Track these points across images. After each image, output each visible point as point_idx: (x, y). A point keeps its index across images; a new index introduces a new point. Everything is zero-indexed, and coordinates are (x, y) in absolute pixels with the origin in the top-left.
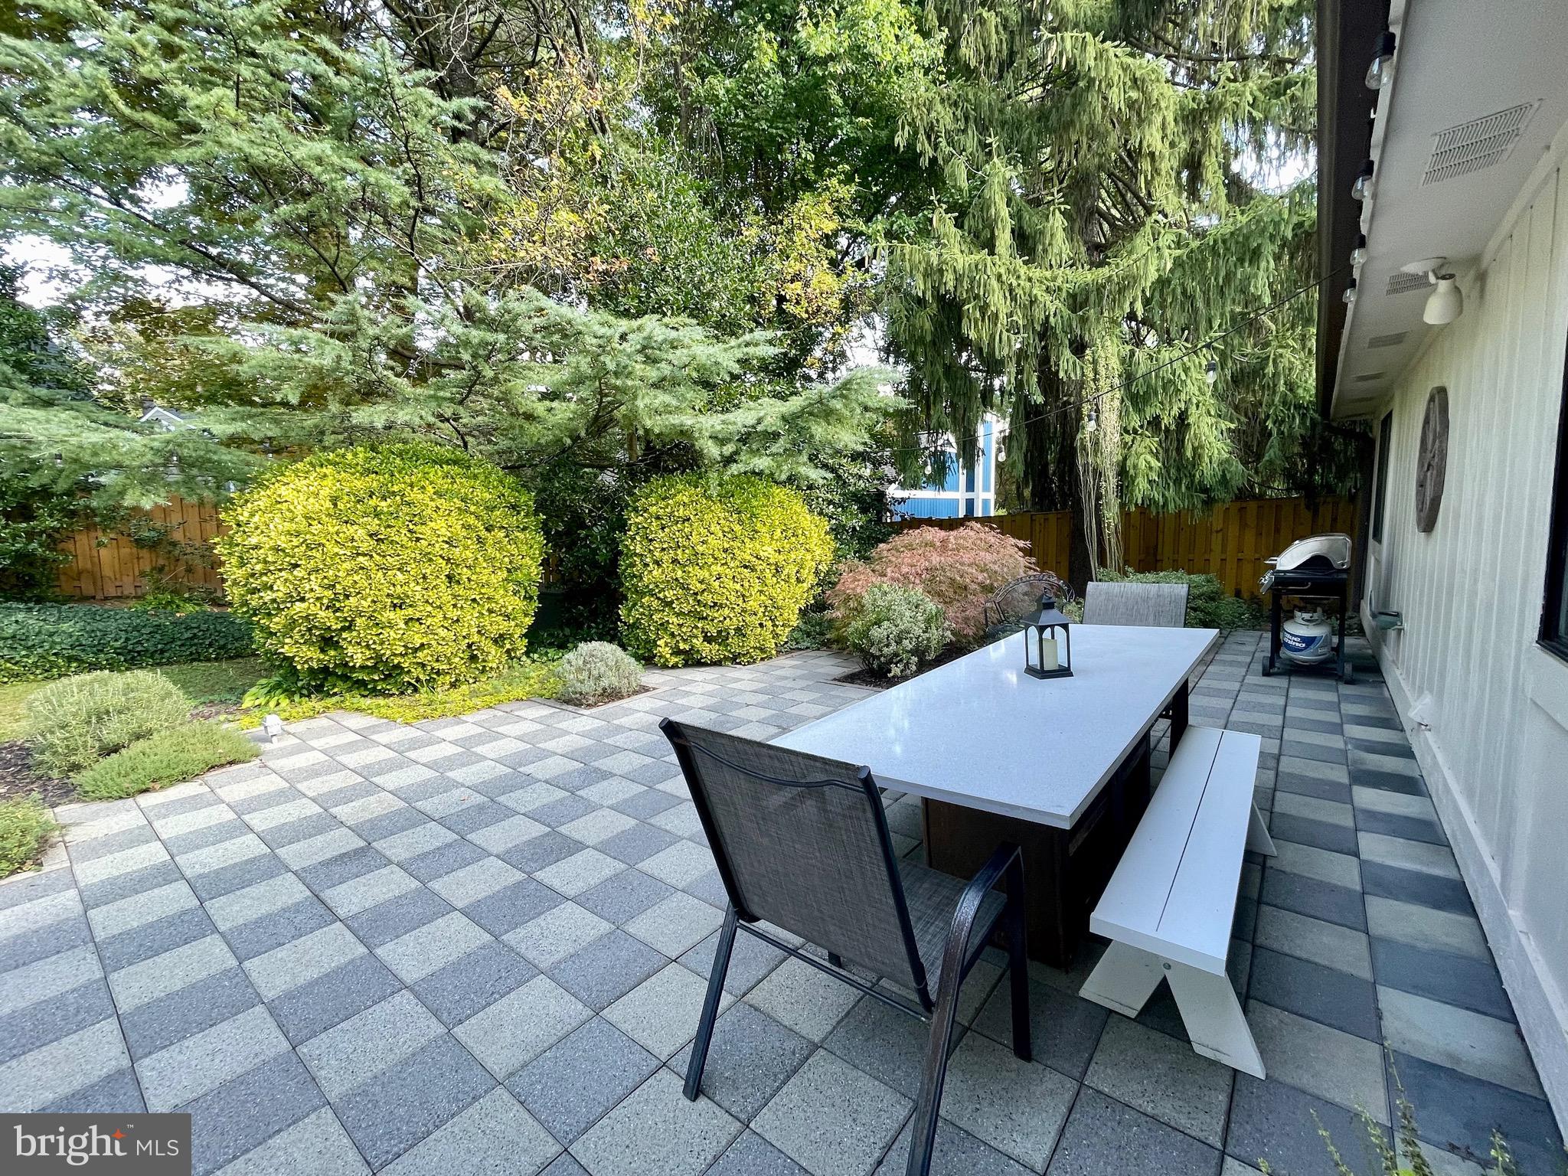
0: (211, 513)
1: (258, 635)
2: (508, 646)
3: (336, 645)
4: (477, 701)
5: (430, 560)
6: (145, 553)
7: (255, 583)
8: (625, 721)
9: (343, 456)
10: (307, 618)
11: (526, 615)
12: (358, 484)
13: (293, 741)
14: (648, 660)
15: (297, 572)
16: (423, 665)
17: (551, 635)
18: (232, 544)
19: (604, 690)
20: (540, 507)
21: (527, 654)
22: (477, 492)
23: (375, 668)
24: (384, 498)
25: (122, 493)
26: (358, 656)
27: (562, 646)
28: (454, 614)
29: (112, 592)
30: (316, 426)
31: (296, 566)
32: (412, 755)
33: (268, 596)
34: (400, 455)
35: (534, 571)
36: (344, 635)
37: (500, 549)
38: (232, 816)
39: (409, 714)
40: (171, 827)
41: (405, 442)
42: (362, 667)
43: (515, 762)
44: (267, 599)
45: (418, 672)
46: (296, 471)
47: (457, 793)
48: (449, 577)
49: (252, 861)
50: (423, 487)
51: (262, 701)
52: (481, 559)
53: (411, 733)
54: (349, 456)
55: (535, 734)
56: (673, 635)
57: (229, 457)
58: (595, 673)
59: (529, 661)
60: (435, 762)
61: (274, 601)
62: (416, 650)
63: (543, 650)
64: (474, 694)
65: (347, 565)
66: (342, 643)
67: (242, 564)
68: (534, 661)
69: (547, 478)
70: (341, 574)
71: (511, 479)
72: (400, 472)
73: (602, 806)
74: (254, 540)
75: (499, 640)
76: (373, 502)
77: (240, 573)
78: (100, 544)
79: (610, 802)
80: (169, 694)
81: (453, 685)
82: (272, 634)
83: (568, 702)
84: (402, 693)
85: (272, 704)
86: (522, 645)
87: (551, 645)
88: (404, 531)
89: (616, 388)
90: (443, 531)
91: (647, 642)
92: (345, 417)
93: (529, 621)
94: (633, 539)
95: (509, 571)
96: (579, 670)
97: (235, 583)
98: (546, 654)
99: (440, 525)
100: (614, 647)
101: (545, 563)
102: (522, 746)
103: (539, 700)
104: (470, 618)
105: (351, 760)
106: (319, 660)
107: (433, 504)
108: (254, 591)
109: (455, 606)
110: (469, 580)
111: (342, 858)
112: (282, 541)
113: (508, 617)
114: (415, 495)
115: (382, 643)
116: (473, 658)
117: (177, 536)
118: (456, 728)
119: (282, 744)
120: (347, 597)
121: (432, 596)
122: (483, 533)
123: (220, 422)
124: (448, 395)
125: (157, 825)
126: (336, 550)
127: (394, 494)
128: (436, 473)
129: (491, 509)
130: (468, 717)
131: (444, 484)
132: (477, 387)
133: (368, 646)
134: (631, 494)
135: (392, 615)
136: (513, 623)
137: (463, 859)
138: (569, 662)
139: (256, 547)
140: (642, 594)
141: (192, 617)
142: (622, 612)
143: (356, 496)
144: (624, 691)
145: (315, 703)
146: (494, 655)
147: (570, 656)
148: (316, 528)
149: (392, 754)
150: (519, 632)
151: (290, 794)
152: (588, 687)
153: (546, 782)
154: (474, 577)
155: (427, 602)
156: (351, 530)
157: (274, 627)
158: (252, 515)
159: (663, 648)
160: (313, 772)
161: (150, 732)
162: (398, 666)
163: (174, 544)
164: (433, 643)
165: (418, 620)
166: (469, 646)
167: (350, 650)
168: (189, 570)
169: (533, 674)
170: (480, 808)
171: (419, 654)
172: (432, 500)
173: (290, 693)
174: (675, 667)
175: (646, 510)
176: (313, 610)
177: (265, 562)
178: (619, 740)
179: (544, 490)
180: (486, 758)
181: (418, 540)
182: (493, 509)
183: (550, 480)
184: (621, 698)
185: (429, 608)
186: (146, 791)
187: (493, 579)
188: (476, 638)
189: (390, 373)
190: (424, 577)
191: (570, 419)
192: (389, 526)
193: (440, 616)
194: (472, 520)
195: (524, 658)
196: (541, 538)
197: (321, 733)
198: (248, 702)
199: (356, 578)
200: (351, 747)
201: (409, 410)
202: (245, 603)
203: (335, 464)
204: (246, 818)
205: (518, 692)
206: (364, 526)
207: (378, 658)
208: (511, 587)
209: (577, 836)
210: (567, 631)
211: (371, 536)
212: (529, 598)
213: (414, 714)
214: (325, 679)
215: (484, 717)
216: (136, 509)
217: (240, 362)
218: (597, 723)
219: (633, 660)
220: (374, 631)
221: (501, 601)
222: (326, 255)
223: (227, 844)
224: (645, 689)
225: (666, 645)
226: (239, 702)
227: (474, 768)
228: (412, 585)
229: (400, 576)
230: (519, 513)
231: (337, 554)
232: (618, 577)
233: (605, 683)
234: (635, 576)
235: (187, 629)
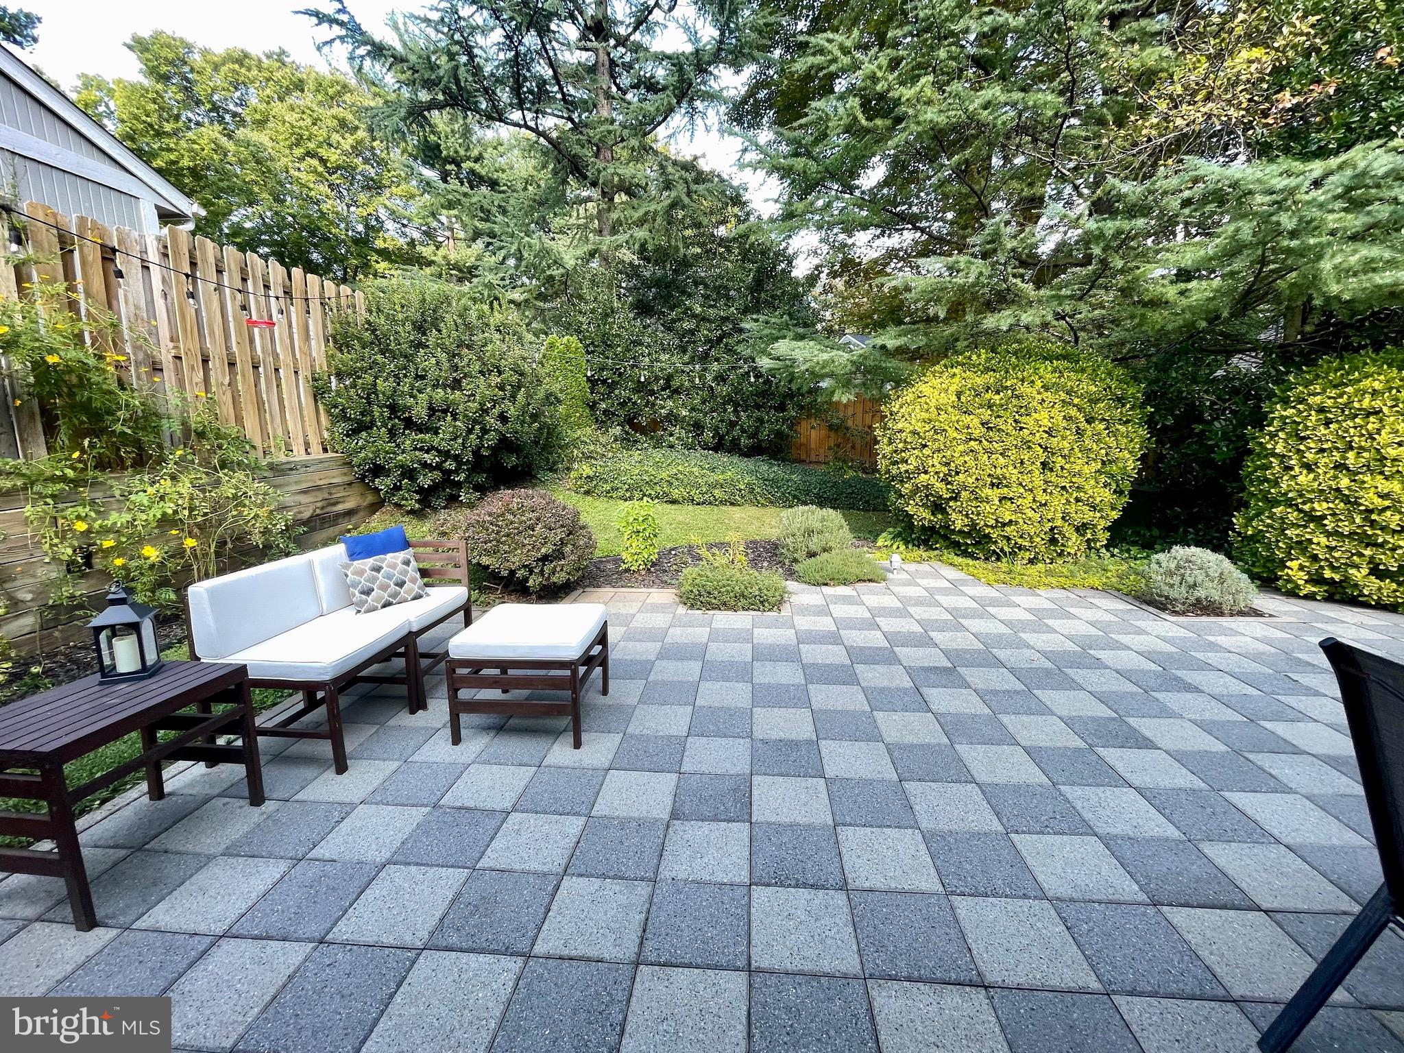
0: (874, 406)
1: (893, 496)
2: (1089, 536)
3: (943, 511)
4: (1053, 580)
5: (1029, 447)
6: (832, 434)
7: (896, 457)
8: (1222, 640)
9: (970, 358)
10: (926, 487)
11: (1113, 509)
12: (978, 380)
13: (905, 576)
14: (1268, 581)
15: (927, 451)
16: (1008, 539)
17: (1135, 533)
18: (885, 428)
19: (1198, 600)
20: (1149, 398)
21: (1107, 547)
22: (1084, 385)
23: (969, 534)
24: (998, 393)
25: (833, 392)
26: (959, 522)
27: (1149, 546)
28: (1042, 498)
29: (813, 458)
30: (952, 335)
31: (925, 446)
32: (992, 610)
33: (903, 467)
34: (1015, 353)
35: (1131, 465)
36: (951, 504)
37: (1098, 442)
38: (868, 615)
39: (992, 577)
40: (839, 610)
41: (1019, 342)
42: (961, 532)
43: (1087, 644)
44: (903, 469)
45: (1002, 543)
46: (933, 373)
47: (1027, 653)
48: (1044, 464)
49: (880, 649)
50: (1033, 382)
51: (889, 543)
52: (1077, 450)
53: (991, 593)
54: (974, 357)
55: (1109, 624)
56: (1315, 558)
57: (892, 364)
58: (1190, 580)
59: (1108, 554)
60: (1011, 622)
61: (907, 471)
62: (1004, 525)
63: (1125, 547)
64: (1049, 573)
65: (961, 448)
66: (948, 510)
67: (890, 443)
68: (1113, 556)
69: (1164, 367)
70: (956, 455)
71: (1120, 371)
72: (1014, 369)
73: (1181, 717)
74: (900, 426)
75: (1081, 529)
76: (988, 396)
77: (888, 449)
78: (813, 427)
79: (1193, 717)
80: (842, 527)
81: (1031, 561)
82: (901, 496)
83: (1149, 603)
84: (987, 559)
85: (895, 547)
86: (1103, 537)
87: (1134, 543)
88: (1010, 421)
89: (1289, 251)
90: (1046, 422)
91: (1271, 559)
92: (978, 323)
93: (1115, 515)
94: (1273, 436)
95: (1103, 463)
96: (1170, 573)
97: (884, 457)
98: (1128, 551)
99: (1043, 417)
100: (1222, 557)
101: (1143, 459)
102: (1093, 631)
103: (1116, 593)
104: (1058, 503)
105: (946, 601)
106: (930, 520)
107: (1039, 397)
108: (895, 463)
109: (1045, 491)
110: (1062, 468)
111: (935, 670)
112: (919, 427)
113: (1094, 508)
114: (1025, 389)
115: (978, 514)
116: (1053, 541)
117: (850, 423)
118: (1031, 598)
119: (899, 576)
120: (957, 473)
121: (1026, 479)
122: (1083, 425)
123: (890, 339)
124: (1069, 293)
125: (831, 607)
126: (955, 435)
127: (1006, 388)
128: (1046, 369)
129: (1094, 401)
130: (1042, 591)
131: (1051, 378)
132: (1101, 281)
133: (967, 516)
134: (1279, 381)
135: (989, 492)
136: (1098, 515)
137: (1029, 708)
138: (1158, 563)
139: (901, 431)
140: (1275, 503)
141: (853, 478)
142: (1238, 520)
143: (975, 390)
144: (1226, 609)
145: (921, 552)
146: (1074, 542)
147: (1161, 556)
148: (943, 416)
149: (975, 605)
150: (1103, 523)
151: (902, 613)
152: (1179, 593)
153: (1117, 672)
154: (1067, 466)
155: (1021, 484)
156: (967, 419)
157: (904, 491)
158: (901, 407)
159: (1295, 570)
160: (919, 602)
161: (831, 548)
162: (987, 536)
163: (847, 429)
164: (1021, 521)
165: (1011, 499)
166: (1052, 529)
167: (954, 516)
168: (853, 447)
169: (1110, 567)
170: (1048, 672)
171: (1007, 528)
172: (1039, 393)
173: (906, 543)
174: (1310, 597)
175: (1302, 401)
176: (933, 481)
177: (905, 442)
178: (1212, 657)
179: (1156, 381)
180: (1056, 632)
181: (1021, 428)
182: (1097, 401)
183: (1165, 371)
184: (1222, 614)
185: (1022, 490)
186: (826, 584)
187: (1086, 469)
188: (1059, 523)
189: (1018, 281)
190: (1022, 463)
191: (1209, 299)
192: (999, 416)
193: (1030, 498)
194: (1073, 412)
195: (1103, 550)
196: (1144, 432)
197: (926, 575)
198: (880, 543)
199: (967, 458)
200: (944, 591)
201: (1031, 312)
202: (888, 472)
203: (963, 365)
204: (877, 619)
205: (1095, 580)
206: (978, 415)
207: (974, 525)
208: (1103, 479)
209: (1148, 734)
210: (1156, 532)
211: (983, 424)
212: (1118, 492)
213: (996, 578)
214: (931, 536)
215: (1057, 596)
216: (838, 403)
217: (910, 290)
218: (1182, 633)
219: (1245, 576)
220: (974, 503)
221: (1090, 492)
222: (976, 188)
223: (867, 632)
224: (1256, 613)
225: (1301, 568)
226: (875, 541)
227: (1044, 637)
228: (1011, 468)
229: (1002, 461)
230: (1124, 405)
231: (955, 438)
232: (1238, 479)
233: (1201, 593)
234: (1267, 480)
235: (850, 486)
